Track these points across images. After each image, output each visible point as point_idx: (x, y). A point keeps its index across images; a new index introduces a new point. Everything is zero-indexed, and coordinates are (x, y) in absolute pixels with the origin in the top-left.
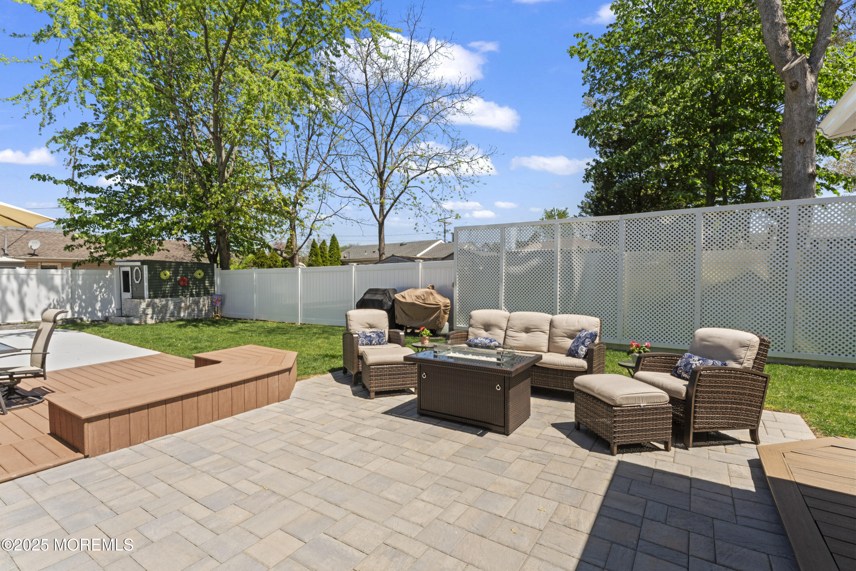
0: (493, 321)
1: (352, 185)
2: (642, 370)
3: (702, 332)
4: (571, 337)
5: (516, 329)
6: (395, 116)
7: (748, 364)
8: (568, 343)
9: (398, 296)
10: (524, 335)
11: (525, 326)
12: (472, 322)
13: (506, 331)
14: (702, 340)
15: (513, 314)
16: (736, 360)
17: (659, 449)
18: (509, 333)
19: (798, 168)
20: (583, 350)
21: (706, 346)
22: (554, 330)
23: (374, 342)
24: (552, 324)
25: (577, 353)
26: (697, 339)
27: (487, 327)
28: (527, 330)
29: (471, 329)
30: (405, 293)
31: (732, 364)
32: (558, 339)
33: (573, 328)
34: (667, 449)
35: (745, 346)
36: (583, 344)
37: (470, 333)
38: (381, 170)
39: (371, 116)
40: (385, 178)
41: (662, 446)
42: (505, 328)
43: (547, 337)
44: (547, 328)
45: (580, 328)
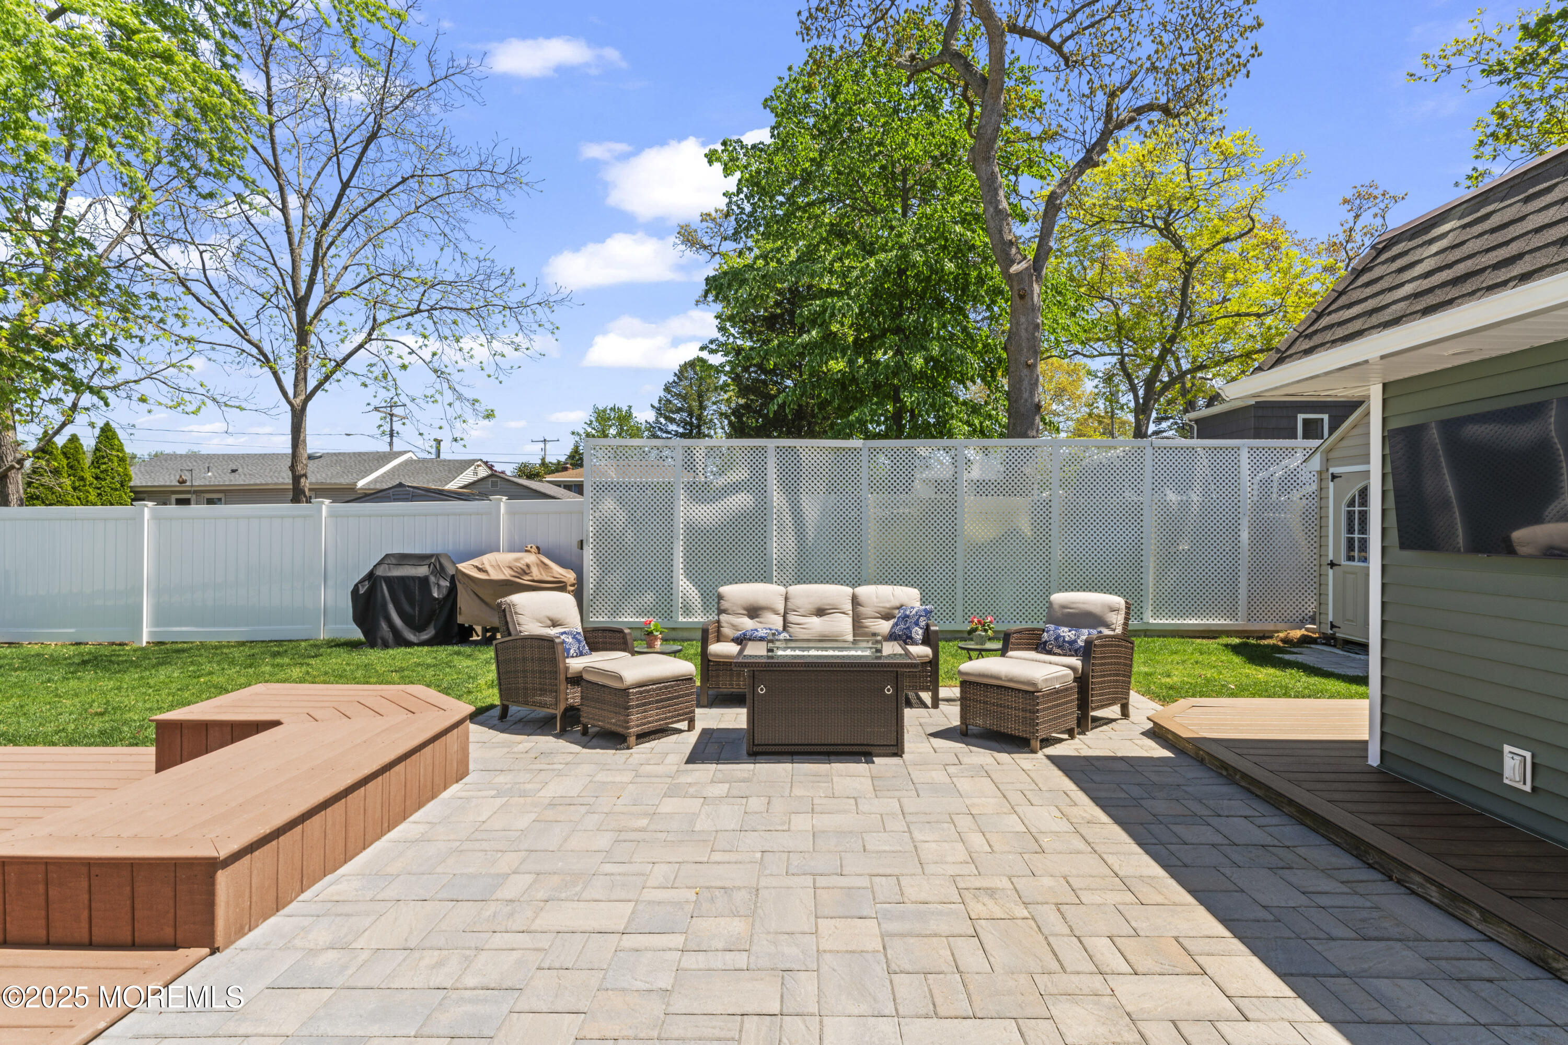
0: (762, 602)
1: (223, 314)
2: (1012, 650)
3: (1059, 598)
4: (887, 617)
5: (802, 611)
6: (345, 186)
7: (1119, 630)
8: (885, 627)
9: (466, 567)
10: (815, 620)
11: (816, 606)
12: (725, 605)
13: (784, 617)
14: (1064, 607)
15: (790, 588)
16: (1108, 626)
17: (1061, 740)
18: (792, 618)
19: (1026, 395)
20: (918, 633)
21: (1069, 614)
22: (861, 609)
23: (572, 651)
24: (855, 601)
25: (911, 638)
26: (1056, 606)
27: (753, 612)
28: (820, 612)
29: (724, 618)
30: (487, 560)
31: (1106, 632)
32: (867, 622)
33: (888, 605)
34: (1072, 737)
35: (1113, 610)
36: (917, 624)
37: (724, 624)
38: (302, 292)
39: (277, 169)
40: (310, 311)
41: (1066, 736)
42: (782, 611)
43: (850, 620)
44: (848, 607)
45: (898, 604)
